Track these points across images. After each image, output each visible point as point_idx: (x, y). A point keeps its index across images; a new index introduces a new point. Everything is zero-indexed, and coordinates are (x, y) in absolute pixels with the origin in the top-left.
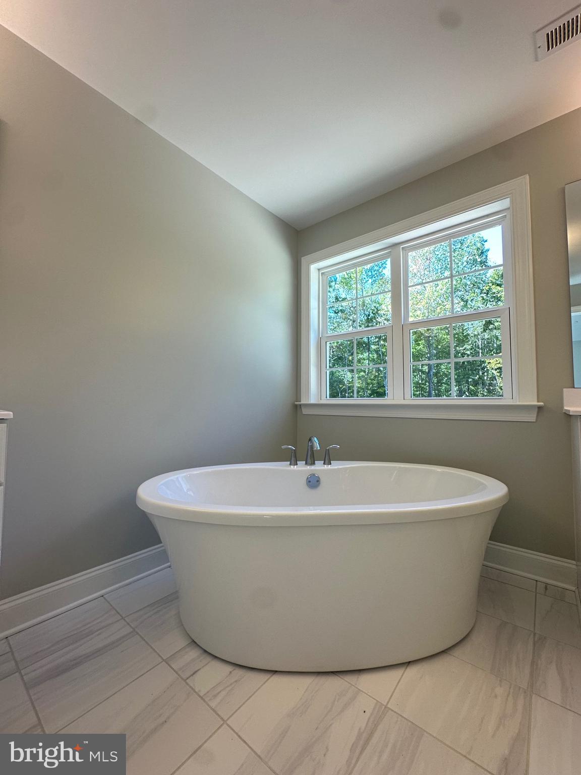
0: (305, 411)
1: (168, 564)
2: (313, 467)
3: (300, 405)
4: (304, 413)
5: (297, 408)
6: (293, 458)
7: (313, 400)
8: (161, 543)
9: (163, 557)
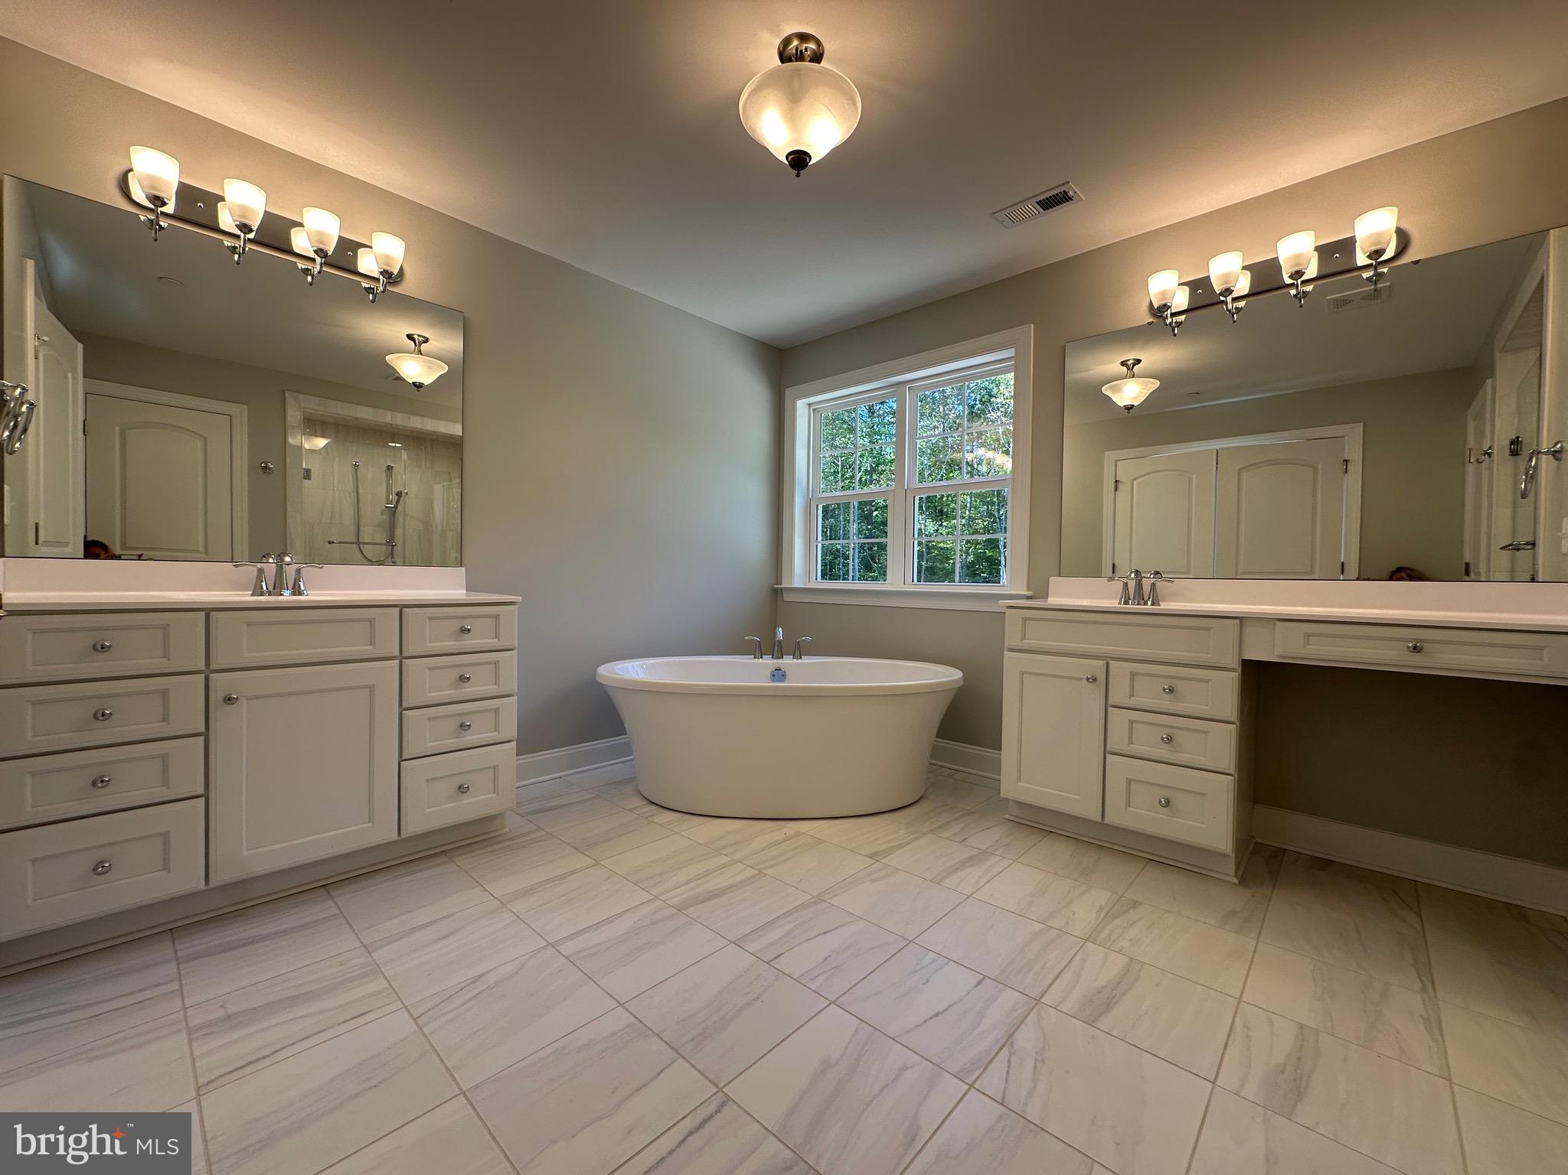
0: (787, 597)
1: (632, 757)
2: (780, 661)
3: (781, 589)
4: (785, 599)
5: (777, 592)
6: (758, 651)
7: (797, 583)
8: (626, 734)
9: (627, 749)
